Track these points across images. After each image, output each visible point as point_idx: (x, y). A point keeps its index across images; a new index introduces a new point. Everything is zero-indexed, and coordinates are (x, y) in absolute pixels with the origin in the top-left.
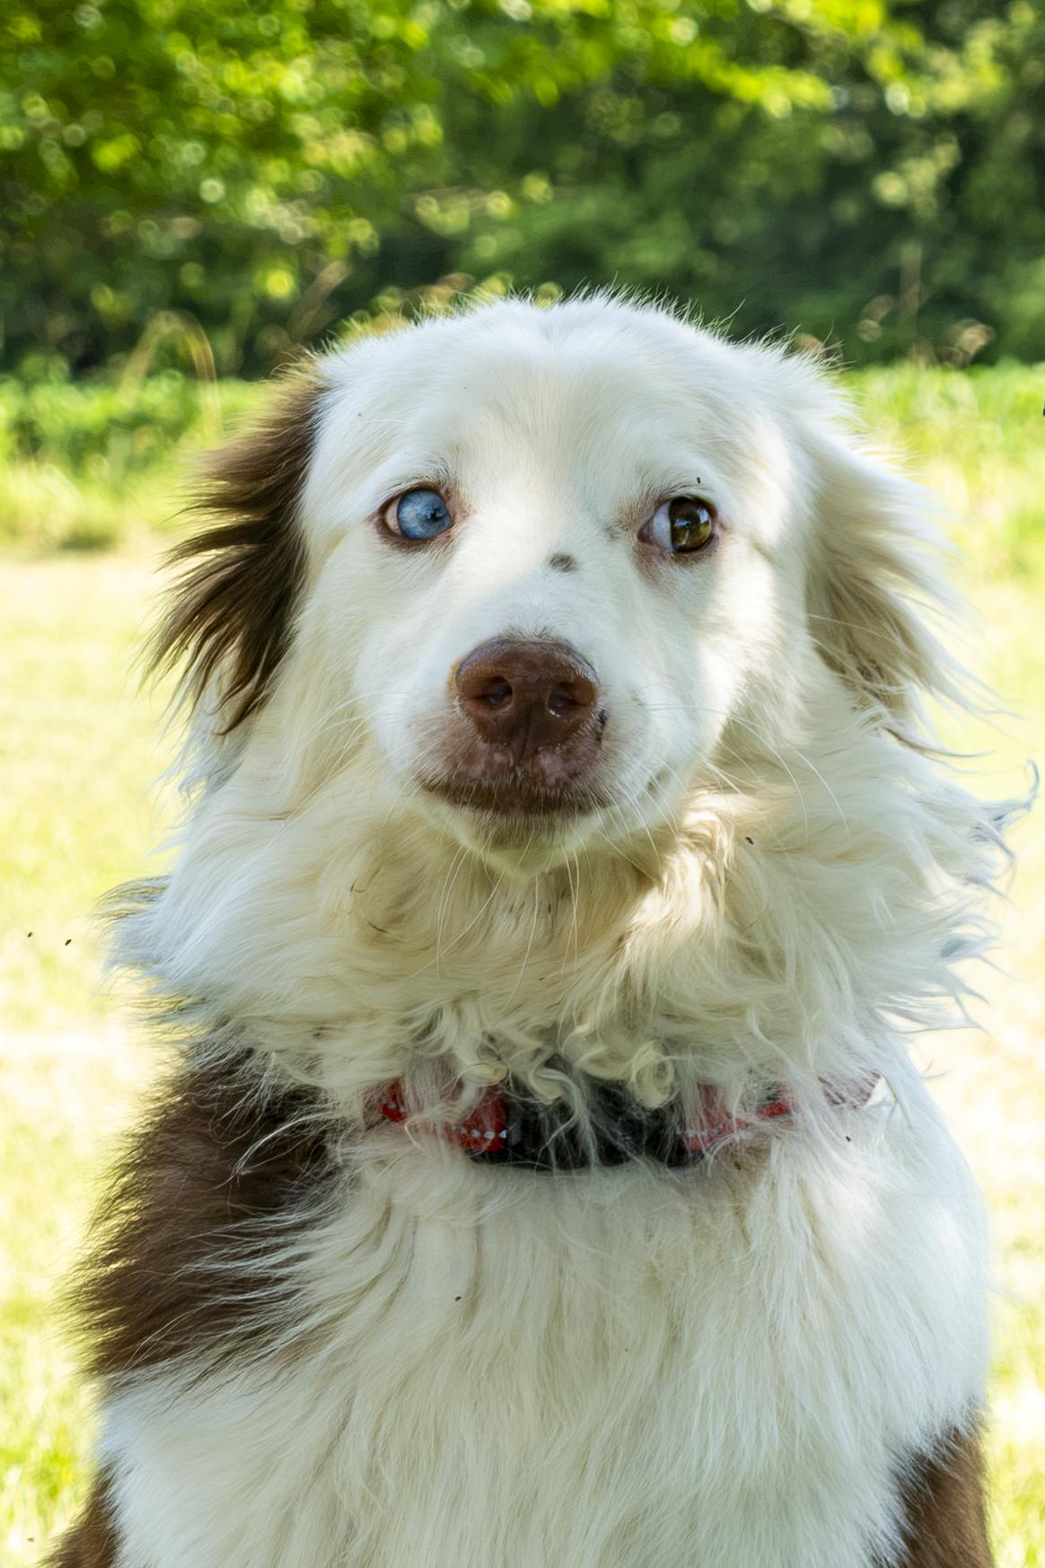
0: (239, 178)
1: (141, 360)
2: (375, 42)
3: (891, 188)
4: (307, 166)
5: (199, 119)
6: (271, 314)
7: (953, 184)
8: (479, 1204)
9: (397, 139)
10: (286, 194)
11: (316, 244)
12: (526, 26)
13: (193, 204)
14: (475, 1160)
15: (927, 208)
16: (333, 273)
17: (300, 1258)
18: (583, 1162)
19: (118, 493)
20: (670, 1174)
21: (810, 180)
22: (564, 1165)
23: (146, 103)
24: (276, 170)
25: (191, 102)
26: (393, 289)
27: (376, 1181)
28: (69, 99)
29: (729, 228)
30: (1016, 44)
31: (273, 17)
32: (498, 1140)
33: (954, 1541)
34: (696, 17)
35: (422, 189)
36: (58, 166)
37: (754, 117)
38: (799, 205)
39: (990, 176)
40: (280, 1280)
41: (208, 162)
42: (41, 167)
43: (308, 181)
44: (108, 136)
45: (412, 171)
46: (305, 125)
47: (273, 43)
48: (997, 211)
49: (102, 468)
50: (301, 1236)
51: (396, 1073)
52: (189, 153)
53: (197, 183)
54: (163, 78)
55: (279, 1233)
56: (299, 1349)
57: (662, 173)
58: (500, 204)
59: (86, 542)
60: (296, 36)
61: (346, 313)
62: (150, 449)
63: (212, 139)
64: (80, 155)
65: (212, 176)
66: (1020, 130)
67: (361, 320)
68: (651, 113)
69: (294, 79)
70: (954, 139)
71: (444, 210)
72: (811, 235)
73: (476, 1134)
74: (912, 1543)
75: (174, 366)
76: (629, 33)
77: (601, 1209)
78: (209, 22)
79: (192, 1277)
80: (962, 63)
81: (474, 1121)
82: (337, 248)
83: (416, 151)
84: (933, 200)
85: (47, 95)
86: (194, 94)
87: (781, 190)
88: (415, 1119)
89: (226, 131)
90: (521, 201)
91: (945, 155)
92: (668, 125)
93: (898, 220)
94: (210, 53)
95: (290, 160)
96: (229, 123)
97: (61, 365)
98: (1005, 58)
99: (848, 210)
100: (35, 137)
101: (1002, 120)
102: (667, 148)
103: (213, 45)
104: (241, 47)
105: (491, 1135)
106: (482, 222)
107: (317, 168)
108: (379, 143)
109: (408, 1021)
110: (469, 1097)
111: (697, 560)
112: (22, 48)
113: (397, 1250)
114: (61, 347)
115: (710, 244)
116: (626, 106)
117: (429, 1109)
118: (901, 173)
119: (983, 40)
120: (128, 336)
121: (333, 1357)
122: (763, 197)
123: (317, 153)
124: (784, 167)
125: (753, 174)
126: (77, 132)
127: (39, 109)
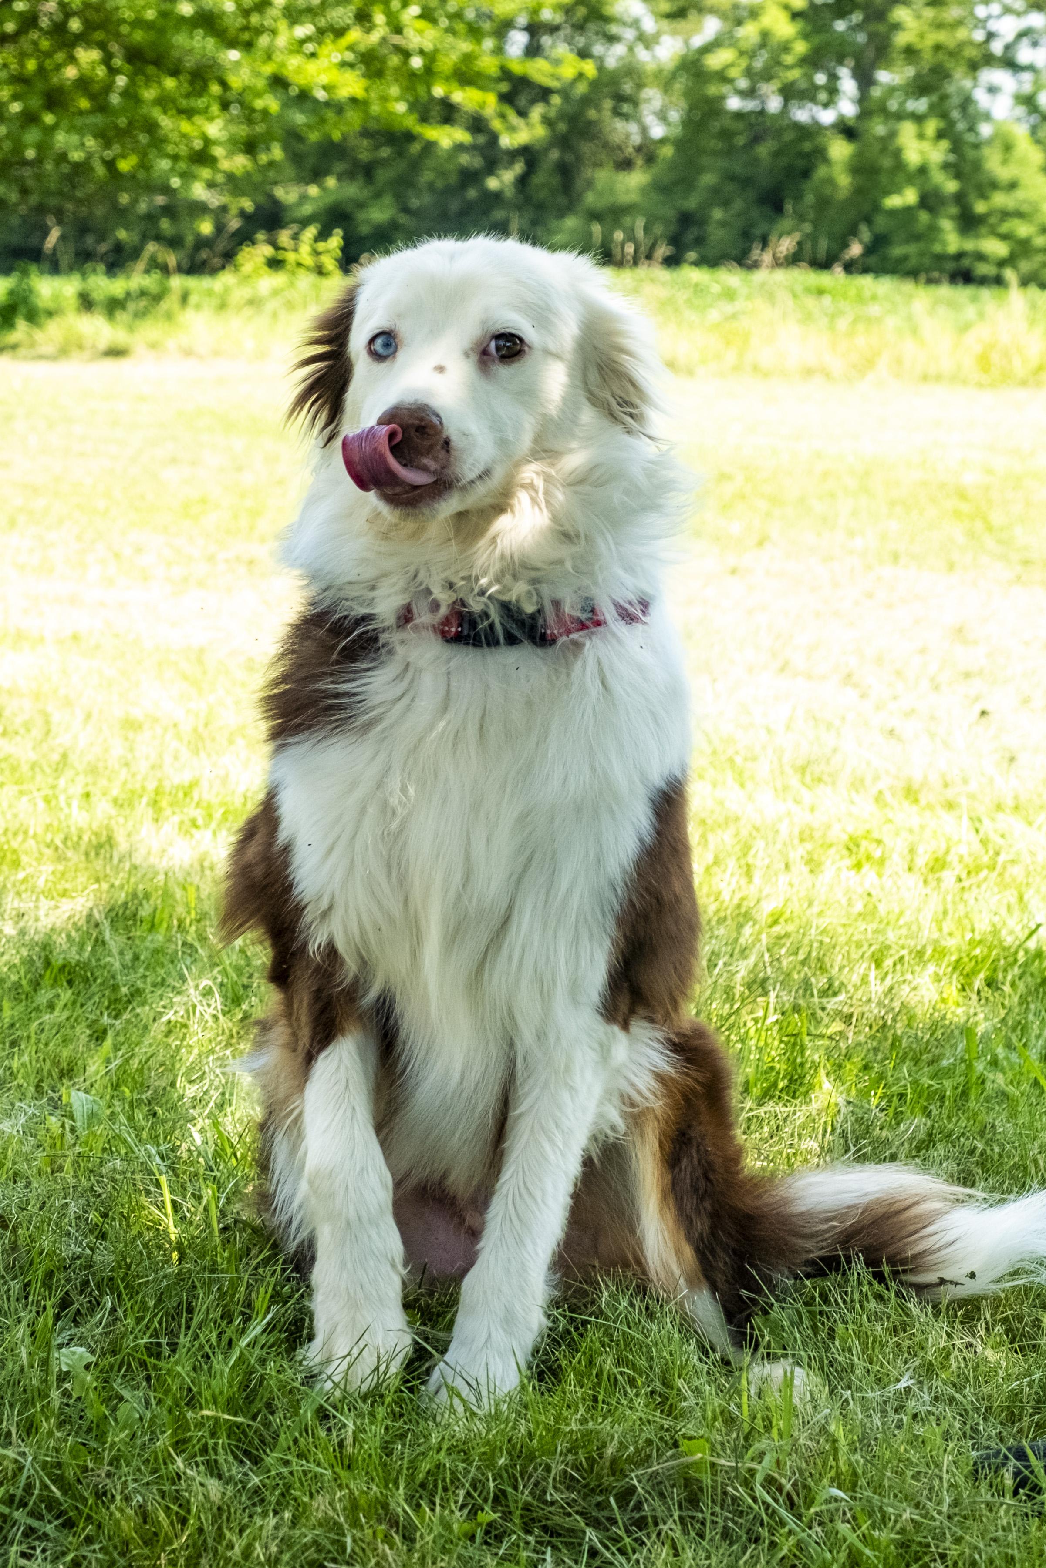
0: (187, 176)
1: (141, 265)
2: (253, 110)
3: (492, 183)
4: (220, 171)
5: (170, 149)
6: (202, 243)
7: (522, 181)
8: (449, 661)
9: (263, 158)
10: (211, 185)
11: (224, 209)
12: (327, 104)
13: (166, 190)
14: (447, 641)
15: (509, 193)
16: (234, 224)
17: (365, 685)
18: (497, 643)
19: (131, 329)
20: (539, 651)
21: (453, 179)
22: (489, 645)
23: (143, 138)
24: (206, 173)
25: (165, 140)
26: (263, 232)
27: (400, 650)
28: (105, 137)
29: (415, 203)
30: (553, 114)
31: (205, 100)
32: (457, 631)
33: (676, 833)
34: (407, 101)
35: (275, 183)
36: (100, 171)
37: (430, 146)
38: (448, 191)
39: (539, 178)
40: (355, 695)
41: (172, 169)
42: (92, 169)
43: (220, 178)
44: (123, 156)
45: (271, 174)
46: (218, 151)
47: (205, 112)
48: (543, 194)
49: (122, 316)
50: (369, 673)
51: (408, 601)
52: (164, 164)
53: (168, 180)
54: (151, 127)
55: (355, 672)
56: (368, 726)
57: (383, 175)
58: (313, 190)
59: (115, 352)
60: (215, 109)
61: (240, 244)
62: (146, 307)
63: (175, 158)
64: (110, 165)
65: (174, 176)
66: (554, 155)
67: (248, 246)
68: (377, 148)
69: (215, 129)
70: (522, 159)
71: (287, 193)
72: (454, 206)
73: (447, 628)
74: (659, 833)
75: (156, 267)
76: (375, 108)
77: (505, 666)
78: (174, 101)
79: (315, 691)
80: (528, 124)
81: (446, 621)
82: (234, 211)
83: (271, 164)
84: (513, 190)
85: (95, 137)
86: (166, 136)
87: (440, 184)
88: (417, 621)
89: (182, 154)
90: (323, 189)
91: (519, 168)
92: (385, 152)
93: (496, 197)
94: (172, 116)
95: (212, 168)
96: (183, 150)
97: (101, 267)
98: (547, 121)
99: (472, 193)
100: (90, 156)
101: (546, 150)
102: (384, 163)
103: (174, 112)
104: (188, 113)
105: (453, 629)
106: (304, 198)
107: (225, 172)
108: (255, 161)
109: (406, 573)
110: (443, 611)
111: (513, 362)
112: (81, 113)
113: (412, 681)
114: (102, 258)
115: (406, 210)
116: (365, 142)
117: (424, 617)
118: (498, 176)
119: (537, 112)
120: (135, 253)
121: (384, 730)
122: (431, 186)
123: (225, 165)
124: (442, 174)
125: (427, 176)
126: (108, 154)
127: (91, 142)
